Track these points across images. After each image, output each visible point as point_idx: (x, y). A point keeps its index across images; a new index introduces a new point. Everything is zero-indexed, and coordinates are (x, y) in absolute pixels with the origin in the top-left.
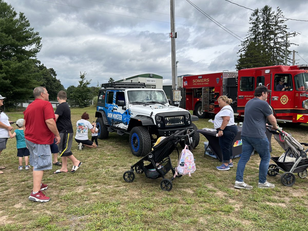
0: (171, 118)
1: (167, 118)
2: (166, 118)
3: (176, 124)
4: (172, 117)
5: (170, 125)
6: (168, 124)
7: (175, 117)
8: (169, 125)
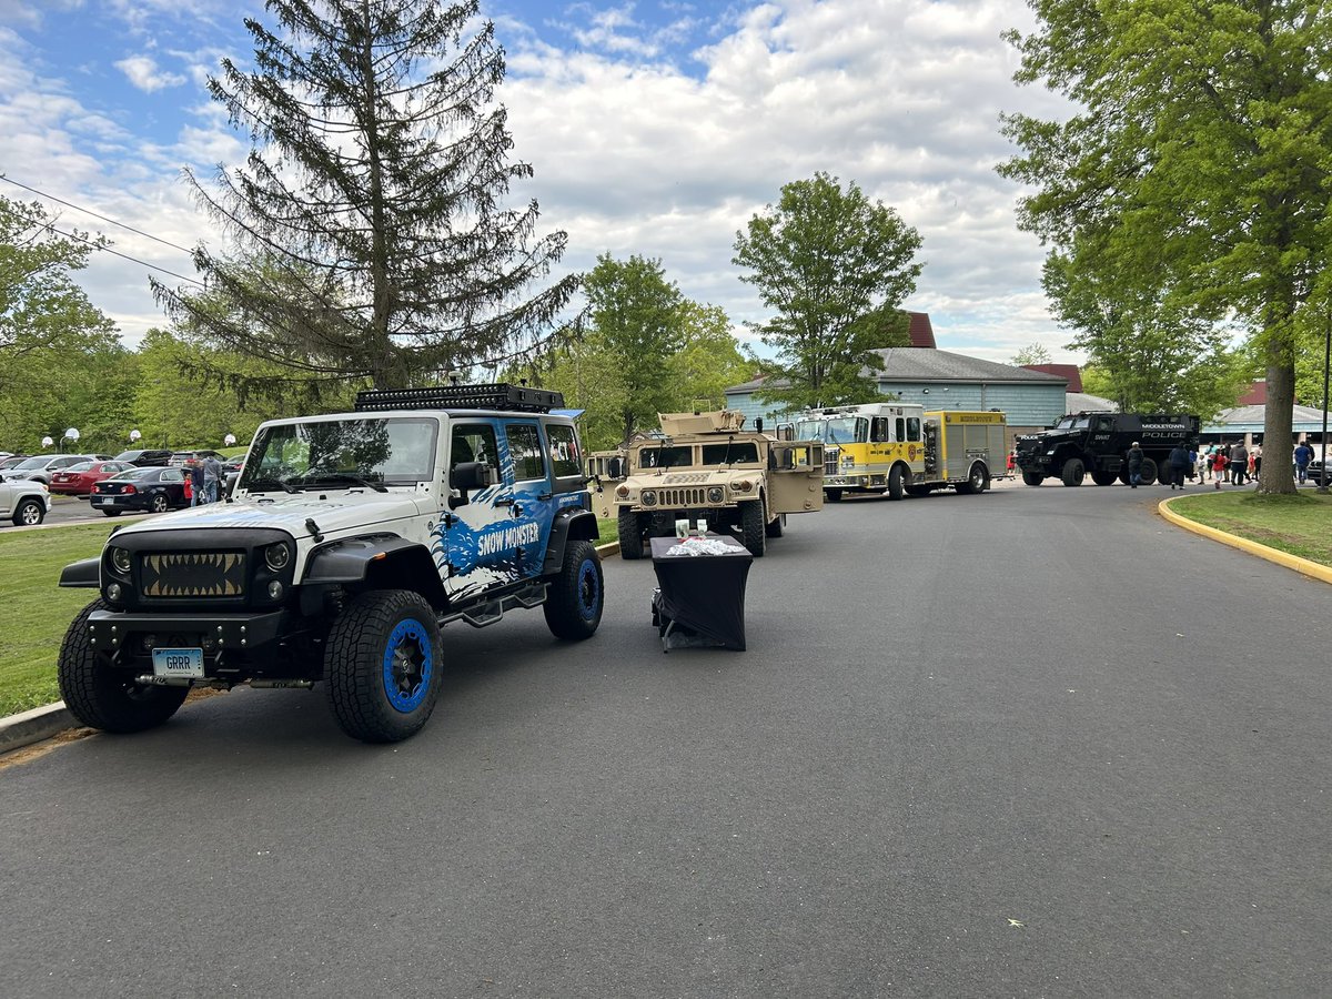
0: (172, 558)
1: (155, 561)
2: (149, 560)
3: (196, 592)
4: (179, 558)
5: (165, 593)
6: (155, 590)
7: (196, 557)
8: (161, 597)
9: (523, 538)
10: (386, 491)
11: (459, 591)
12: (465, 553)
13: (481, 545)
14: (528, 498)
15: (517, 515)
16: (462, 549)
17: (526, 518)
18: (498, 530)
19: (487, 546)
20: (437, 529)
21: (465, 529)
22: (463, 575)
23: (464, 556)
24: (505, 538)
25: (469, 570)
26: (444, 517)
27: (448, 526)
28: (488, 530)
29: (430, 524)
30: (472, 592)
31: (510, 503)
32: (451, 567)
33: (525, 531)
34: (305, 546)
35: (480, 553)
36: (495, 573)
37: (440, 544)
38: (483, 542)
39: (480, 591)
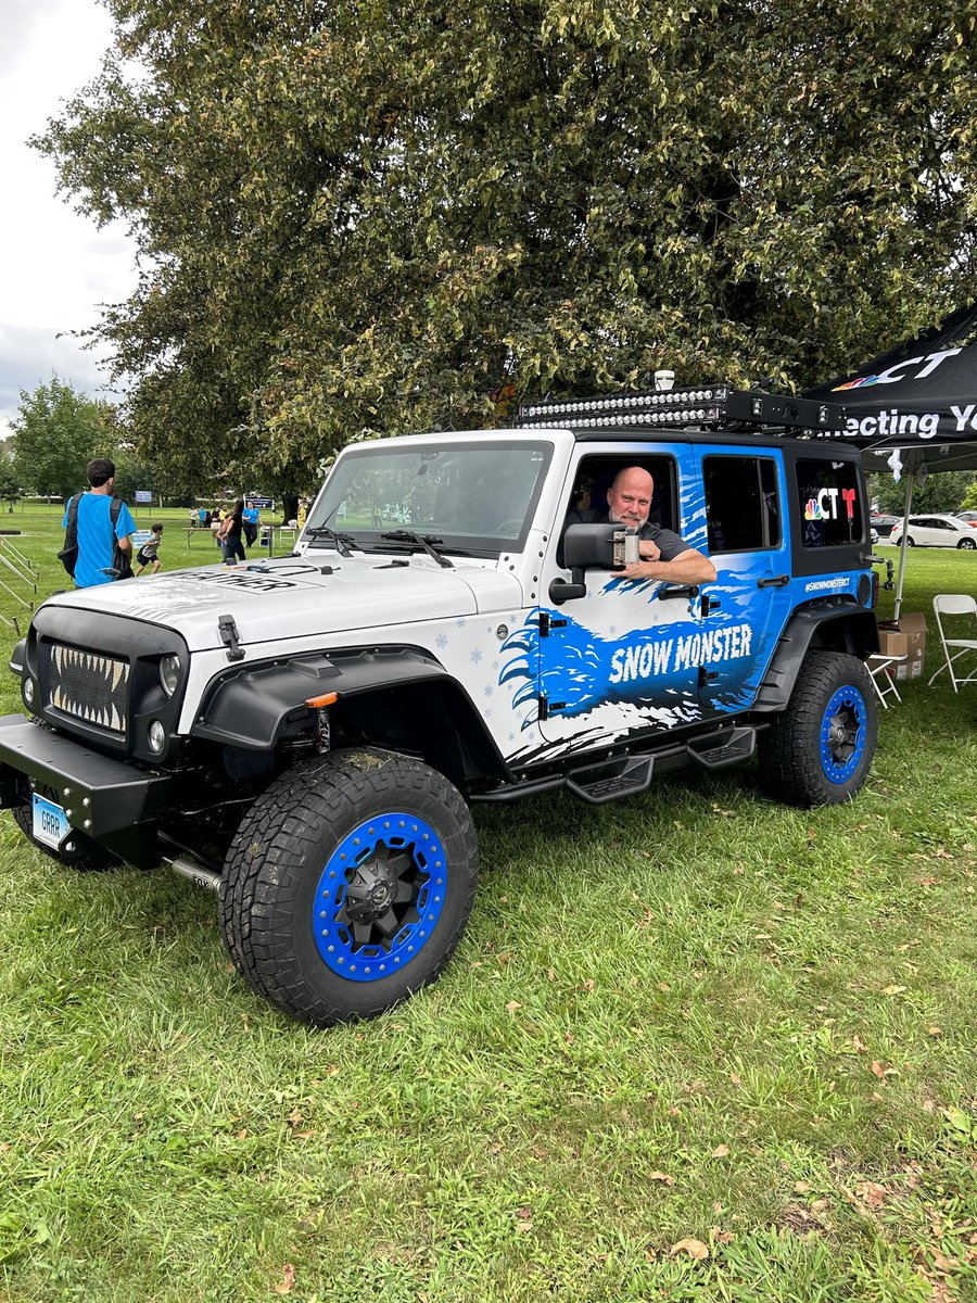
0: (70, 653)
1: (58, 656)
2: (54, 652)
3: (86, 716)
4: (76, 655)
5: (63, 705)
6: (57, 702)
7: (89, 659)
8: (61, 712)
9: (715, 651)
10: (449, 565)
11: (560, 742)
12: (579, 679)
13: (616, 665)
14: (734, 582)
15: (704, 613)
16: (572, 671)
17: (727, 617)
18: (659, 639)
19: (630, 667)
20: (516, 639)
21: (584, 636)
22: (574, 714)
23: (577, 684)
24: (674, 651)
25: (588, 708)
26: (536, 616)
27: (543, 632)
28: (634, 639)
29: (502, 630)
30: (591, 742)
31: (690, 592)
32: (542, 702)
33: (722, 640)
34: (205, 667)
35: (615, 679)
36: (645, 711)
37: (523, 664)
38: (622, 660)
39: (610, 741)
